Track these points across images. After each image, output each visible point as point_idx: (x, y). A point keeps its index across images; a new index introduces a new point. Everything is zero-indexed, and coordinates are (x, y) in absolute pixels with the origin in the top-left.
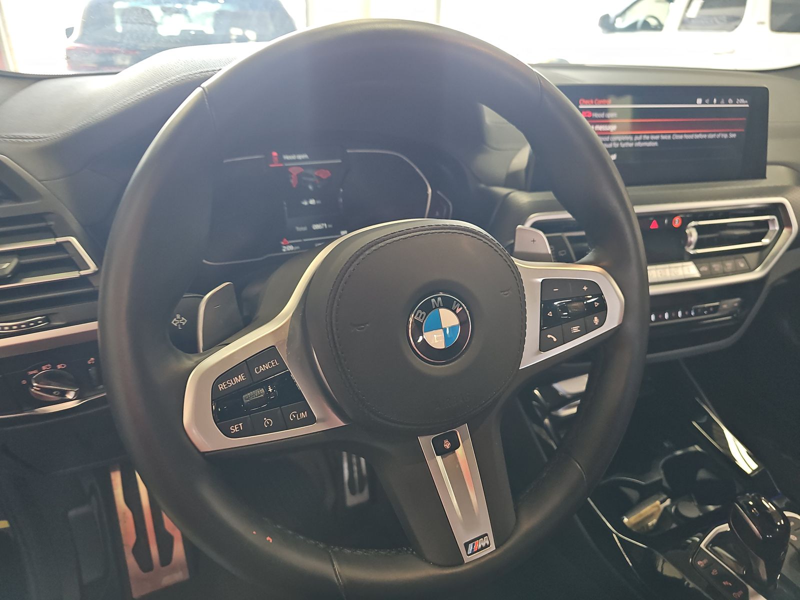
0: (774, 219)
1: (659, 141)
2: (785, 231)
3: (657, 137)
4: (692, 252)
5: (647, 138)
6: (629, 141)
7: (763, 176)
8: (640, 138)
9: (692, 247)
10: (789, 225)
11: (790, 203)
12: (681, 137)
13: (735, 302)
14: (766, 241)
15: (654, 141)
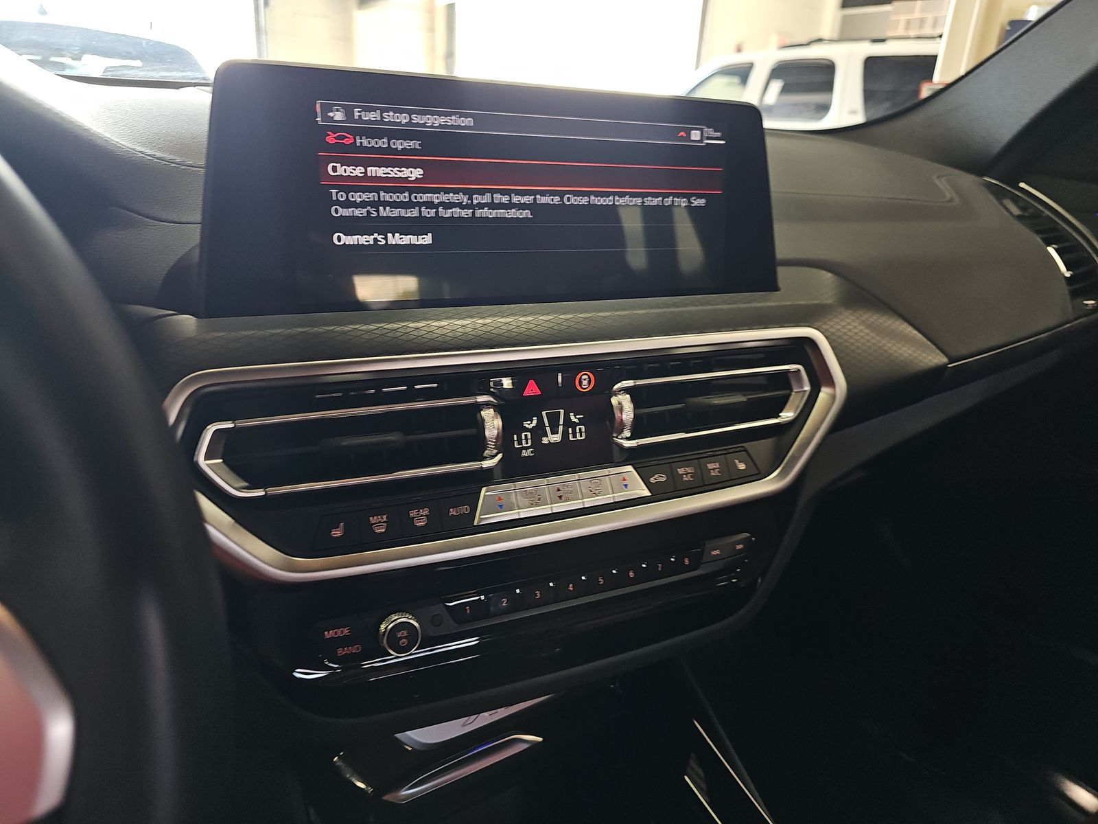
0: (799, 370)
1: (532, 207)
2: (824, 393)
3: (528, 199)
4: (627, 444)
5: (505, 199)
6: (460, 205)
7: (771, 285)
8: (486, 198)
9: (627, 433)
10: (831, 382)
11: (826, 337)
12: (584, 201)
13: (738, 541)
14: (787, 415)
15: (522, 207)
